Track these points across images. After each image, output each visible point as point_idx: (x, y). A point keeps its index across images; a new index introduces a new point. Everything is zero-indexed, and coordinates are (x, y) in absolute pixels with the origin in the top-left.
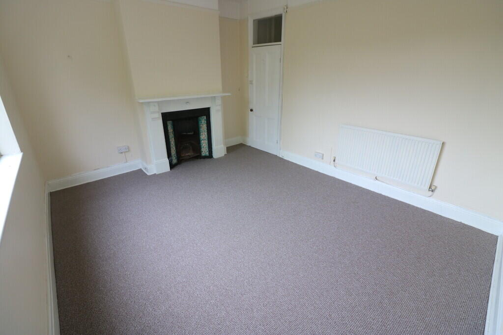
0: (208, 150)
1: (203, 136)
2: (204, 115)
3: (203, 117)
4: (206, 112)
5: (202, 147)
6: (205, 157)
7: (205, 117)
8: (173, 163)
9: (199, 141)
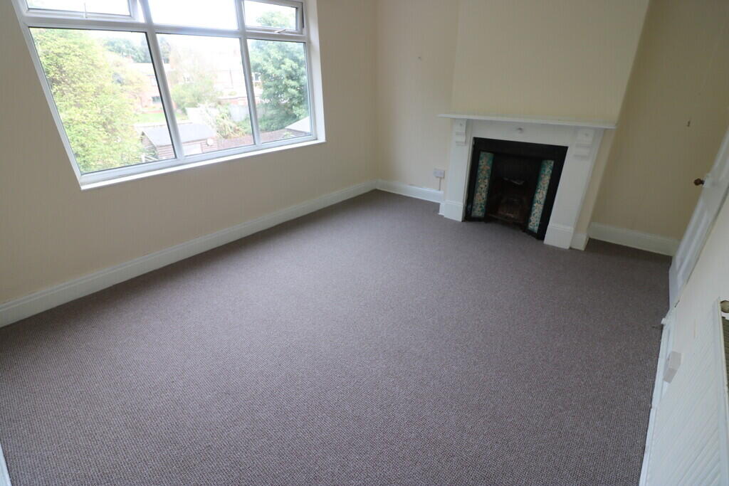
0: (538, 223)
1: (541, 196)
2: (552, 159)
3: (549, 161)
4: (558, 154)
5: (534, 212)
6: (531, 233)
7: (553, 162)
8: (473, 215)
9: (531, 201)
